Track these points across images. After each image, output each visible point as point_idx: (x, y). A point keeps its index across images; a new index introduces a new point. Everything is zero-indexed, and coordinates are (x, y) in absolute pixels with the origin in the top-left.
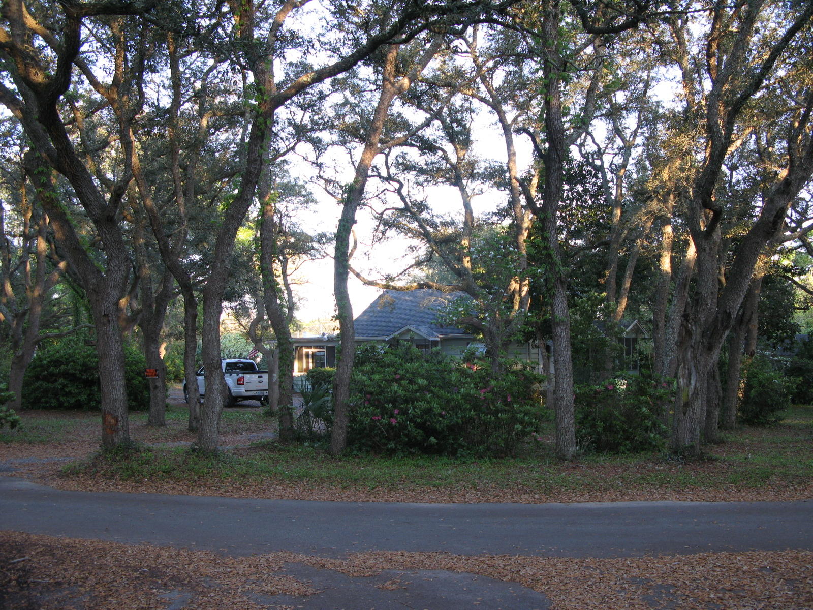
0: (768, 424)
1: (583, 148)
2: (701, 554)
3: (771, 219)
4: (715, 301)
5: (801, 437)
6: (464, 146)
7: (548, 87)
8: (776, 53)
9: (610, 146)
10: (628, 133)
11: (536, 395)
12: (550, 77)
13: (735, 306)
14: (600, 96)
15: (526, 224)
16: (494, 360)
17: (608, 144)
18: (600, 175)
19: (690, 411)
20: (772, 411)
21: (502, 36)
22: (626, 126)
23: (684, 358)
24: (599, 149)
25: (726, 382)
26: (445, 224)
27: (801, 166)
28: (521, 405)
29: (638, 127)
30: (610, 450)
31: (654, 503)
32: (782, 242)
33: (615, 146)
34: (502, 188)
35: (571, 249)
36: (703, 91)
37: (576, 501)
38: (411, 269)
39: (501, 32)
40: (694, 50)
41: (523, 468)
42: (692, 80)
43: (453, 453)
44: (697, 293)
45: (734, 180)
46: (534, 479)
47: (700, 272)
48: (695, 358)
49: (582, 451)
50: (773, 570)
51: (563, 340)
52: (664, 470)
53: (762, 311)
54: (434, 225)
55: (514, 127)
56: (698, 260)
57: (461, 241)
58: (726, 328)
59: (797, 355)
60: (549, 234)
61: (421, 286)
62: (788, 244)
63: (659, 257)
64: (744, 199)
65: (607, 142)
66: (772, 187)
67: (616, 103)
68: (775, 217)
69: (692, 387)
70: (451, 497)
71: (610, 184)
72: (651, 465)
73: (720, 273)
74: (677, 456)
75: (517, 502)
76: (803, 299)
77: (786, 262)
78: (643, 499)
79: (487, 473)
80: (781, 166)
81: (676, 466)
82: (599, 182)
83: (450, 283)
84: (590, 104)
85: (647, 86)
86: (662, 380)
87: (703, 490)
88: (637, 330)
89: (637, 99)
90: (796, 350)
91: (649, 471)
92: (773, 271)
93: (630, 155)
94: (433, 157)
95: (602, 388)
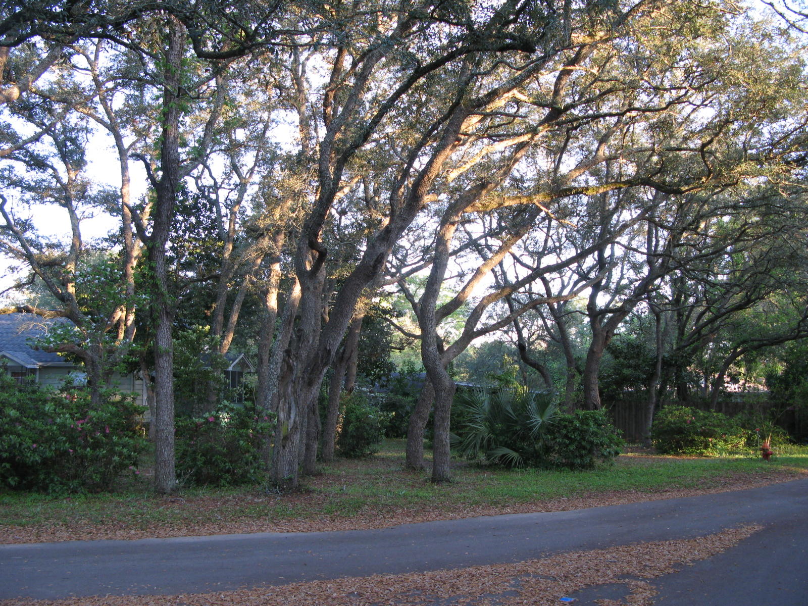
0: (364, 456)
1: (199, 181)
2: (294, 584)
3: (372, 263)
4: (318, 338)
5: (393, 468)
6: (77, 166)
7: (167, 117)
8: (383, 110)
9: (226, 181)
10: (244, 170)
11: (139, 427)
12: (170, 105)
13: (335, 345)
14: (220, 131)
15: (136, 252)
16: (95, 391)
17: (225, 179)
18: (214, 209)
19: (289, 444)
20: (368, 444)
21: (124, 58)
22: (244, 163)
23: (284, 393)
24: (216, 183)
25: (326, 416)
26: (51, 246)
27: (400, 216)
28: (120, 438)
29: (255, 165)
30: (211, 482)
31: (252, 536)
32: (382, 286)
33: (232, 182)
34: (115, 214)
35: (181, 281)
36: (318, 137)
37: (173, 536)
38: (10, 290)
39: (124, 54)
40: (313, 98)
41: (119, 503)
42: (309, 125)
43: (44, 489)
44: (300, 330)
45: (342, 224)
46: (130, 514)
47: (303, 309)
48: (295, 392)
49: (182, 485)
50: (360, 595)
51: (165, 372)
52: (262, 502)
53: (362, 350)
54: (39, 246)
55: (130, 153)
56: (303, 299)
57: (67, 264)
58: (326, 364)
59: (392, 392)
60: (159, 264)
61: (19, 310)
62: (388, 288)
63: (266, 293)
64: (350, 243)
65: (224, 177)
66: (376, 233)
67: (235, 140)
68: (376, 261)
69: (292, 421)
70: (38, 535)
71: (224, 219)
72: (250, 497)
73: (324, 312)
74: (276, 488)
75: (111, 539)
76: (399, 340)
77: (385, 305)
78: (240, 531)
79: (80, 509)
80: (385, 215)
81: (274, 498)
82: (214, 216)
83: (54, 309)
84: (208, 138)
85: (266, 128)
86: (264, 414)
87: (299, 522)
88: (243, 364)
89: (256, 138)
90: (391, 387)
91: (248, 503)
92: (372, 312)
93: (246, 191)
94: (42, 174)
95: (202, 420)
